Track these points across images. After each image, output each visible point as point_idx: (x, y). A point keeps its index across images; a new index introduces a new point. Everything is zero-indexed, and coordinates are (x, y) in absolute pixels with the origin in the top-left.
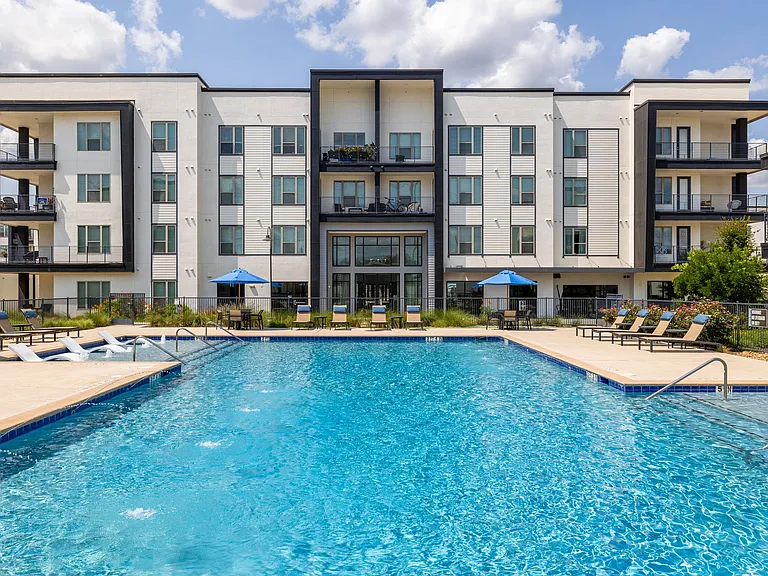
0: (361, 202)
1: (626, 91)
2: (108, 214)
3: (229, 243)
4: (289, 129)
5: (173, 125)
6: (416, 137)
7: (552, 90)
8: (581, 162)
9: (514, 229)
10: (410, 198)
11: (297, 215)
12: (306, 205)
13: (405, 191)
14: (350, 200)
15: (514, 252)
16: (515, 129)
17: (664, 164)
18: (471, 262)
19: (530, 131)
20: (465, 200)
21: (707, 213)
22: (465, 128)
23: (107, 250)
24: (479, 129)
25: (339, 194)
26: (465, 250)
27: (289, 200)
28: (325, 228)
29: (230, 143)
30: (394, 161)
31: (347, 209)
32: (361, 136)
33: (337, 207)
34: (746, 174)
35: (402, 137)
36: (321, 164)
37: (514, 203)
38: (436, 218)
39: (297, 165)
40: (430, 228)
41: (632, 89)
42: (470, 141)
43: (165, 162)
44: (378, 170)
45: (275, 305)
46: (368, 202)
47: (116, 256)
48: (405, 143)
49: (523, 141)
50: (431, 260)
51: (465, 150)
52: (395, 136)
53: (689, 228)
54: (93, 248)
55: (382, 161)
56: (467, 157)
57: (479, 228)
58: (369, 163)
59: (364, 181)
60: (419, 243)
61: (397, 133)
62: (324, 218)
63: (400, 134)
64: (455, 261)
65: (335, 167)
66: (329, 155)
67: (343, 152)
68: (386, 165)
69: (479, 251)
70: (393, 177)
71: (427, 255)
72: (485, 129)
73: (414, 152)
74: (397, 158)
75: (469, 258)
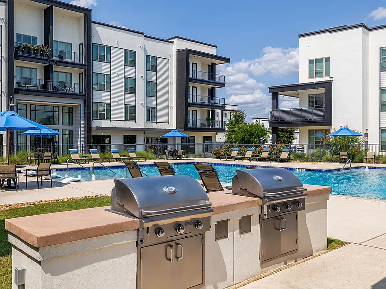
0: (33, 82)
1: (172, 40)
6: (69, 45)
7: (143, 34)
8: (154, 74)
9: (126, 107)
10: (66, 83)
12: (1, 80)
13: (62, 78)
14: (28, 80)
15: (126, 119)
16: (126, 51)
17: (192, 80)
18: (105, 124)
19: (133, 53)
20: (101, 89)
21: (202, 105)
22: (102, 46)
24: (109, 48)
25: (19, 75)
26: (102, 117)
28: (16, 98)
31: (27, 86)
32: (35, 39)
33: (19, 84)
34: (215, 88)
35: (60, 45)
36: (14, 54)
37: (126, 92)
38: (87, 98)
40: (82, 102)
41: (175, 40)
42: (104, 54)
44: (51, 63)
46: (39, 83)
48: (62, 48)
49: (130, 58)
50: (83, 122)
51: (101, 59)
52: (56, 43)
53: (196, 111)
55: (55, 58)
56: (103, 63)
57: (109, 105)
58: (47, 58)
59: (36, 69)
60: (71, 112)
61: (58, 41)
62: (16, 91)
63: (60, 42)
64: (96, 123)
65: (25, 58)
66: (18, 48)
67: (29, 48)
68: (58, 61)
69: (108, 118)
70: (56, 68)
71: (80, 119)
72: (112, 48)
73: (68, 55)
74: (59, 57)
75: (103, 122)
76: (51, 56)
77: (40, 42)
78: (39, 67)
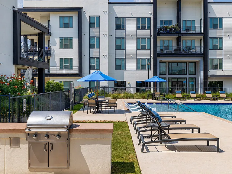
0: (170, 48)
2: (72, 53)
3: (120, 65)
4: (144, 19)
5: (98, 17)
6: (194, 22)
10: (191, 47)
11: (147, 54)
12: (150, 50)
13: (189, 44)
14: (167, 48)
18: (219, 73)
20: (216, 48)
22: (216, 18)
23: (71, 68)
24: (221, 19)
26: (216, 68)
27: (144, 48)
28: (159, 59)
29: (120, 24)
30: (185, 32)
31: (166, 51)
32: (171, 22)
33: (161, 50)
35: (187, 22)
36: (157, 33)
38: (204, 55)
39: (147, 33)
40: (201, 59)
42: (218, 23)
43: (95, 32)
44: (180, 35)
45: (138, 90)
46: (174, 49)
47: (75, 70)
48: (188, 24)
50: (202, 72)
51: (216, 27)
52: (184, 22)
54: (66, 68)
55: (182, 32)
56: (217, 30)
57: (221, 59)
58: (177, 32)
59: (172, 40)
60: (195, 65)
61: (185, 20)
62: (159, 55)
63: (187, 20)
64: (211, 73)
65: (163, 34)
66: (160, 29)
67: (166, 28)
68: (184, 34)
69: (221, 68)
70: (183, 38)
71: (200, 70)
72: (224, 18)
73: (193, 28)
74: (186, 30)
75: (217, 71)
76: (180, 31)
77: (174, 23)
78: (173, 38)
